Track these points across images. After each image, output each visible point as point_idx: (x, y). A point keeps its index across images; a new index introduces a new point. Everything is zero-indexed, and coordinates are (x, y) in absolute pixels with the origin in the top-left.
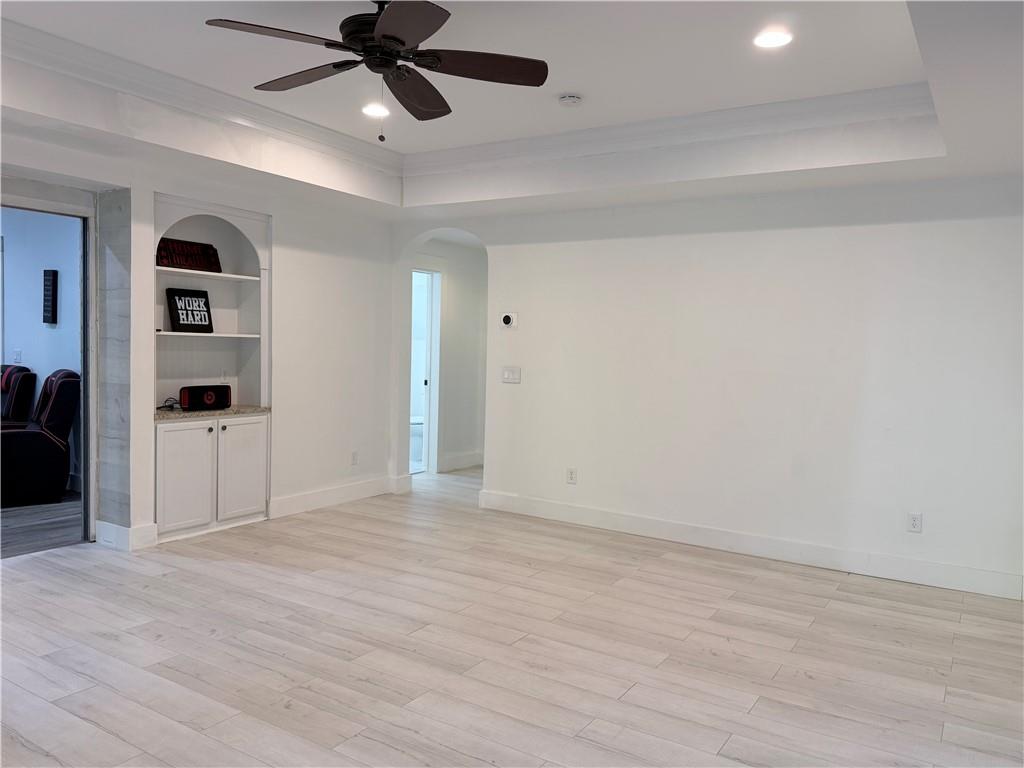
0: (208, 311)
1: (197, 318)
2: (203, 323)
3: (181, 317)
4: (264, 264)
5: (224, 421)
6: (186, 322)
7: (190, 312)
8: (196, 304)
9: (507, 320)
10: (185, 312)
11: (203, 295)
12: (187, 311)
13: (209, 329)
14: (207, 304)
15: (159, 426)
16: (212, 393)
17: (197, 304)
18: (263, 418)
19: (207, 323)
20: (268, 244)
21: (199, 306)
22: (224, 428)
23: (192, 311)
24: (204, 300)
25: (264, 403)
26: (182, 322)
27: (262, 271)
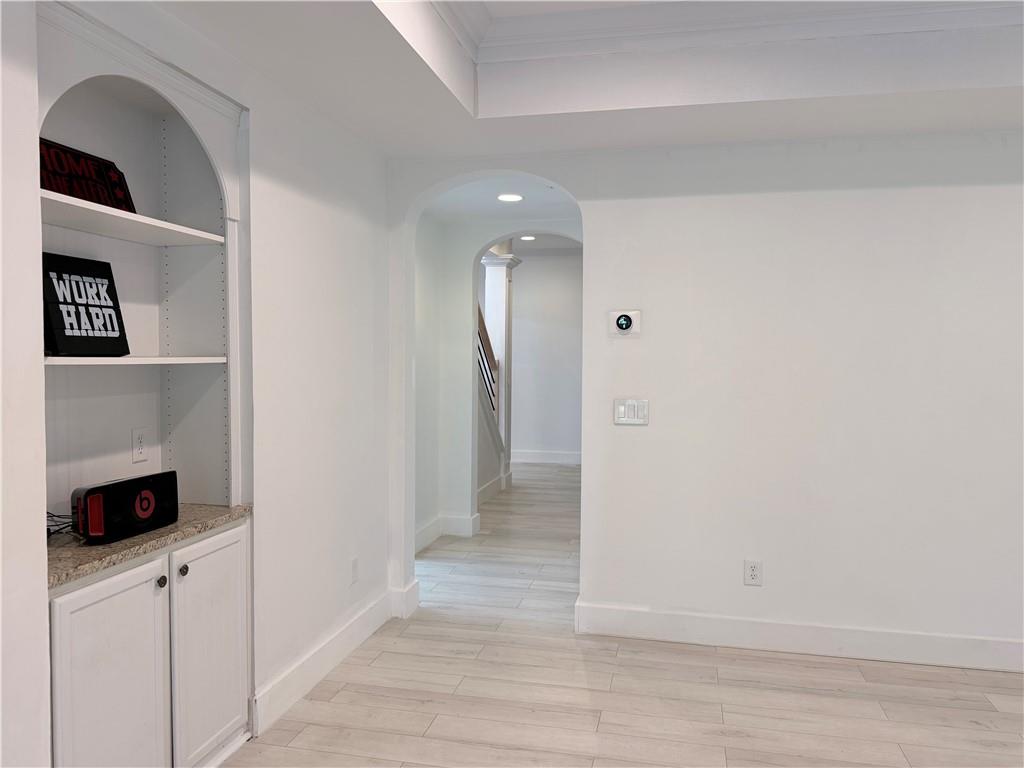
0: (116, 308)
1: (98, 323)
2: (111, 334)
3: (67, 321)
4: (233, 209)
5: (182, 554)
6: (76, 333)
7: (82, 310)
8: (92, 292)
9: (625, 323)
10: (72, 309)
11: (101, 270)
12: (77, 305)
13: (119, 347)
14: (112, 292)
15: (58, 601)
16: (146, 493)
17: (93, 290)
18: (240, 530)
19: (116, 334)
20: (242, 169)
21: (98, 295)
22: (184, 570)
23: (87, 306)
24: (106, 281)
25: (237, 499)
26: (68, 332)
27: (229, 224)
